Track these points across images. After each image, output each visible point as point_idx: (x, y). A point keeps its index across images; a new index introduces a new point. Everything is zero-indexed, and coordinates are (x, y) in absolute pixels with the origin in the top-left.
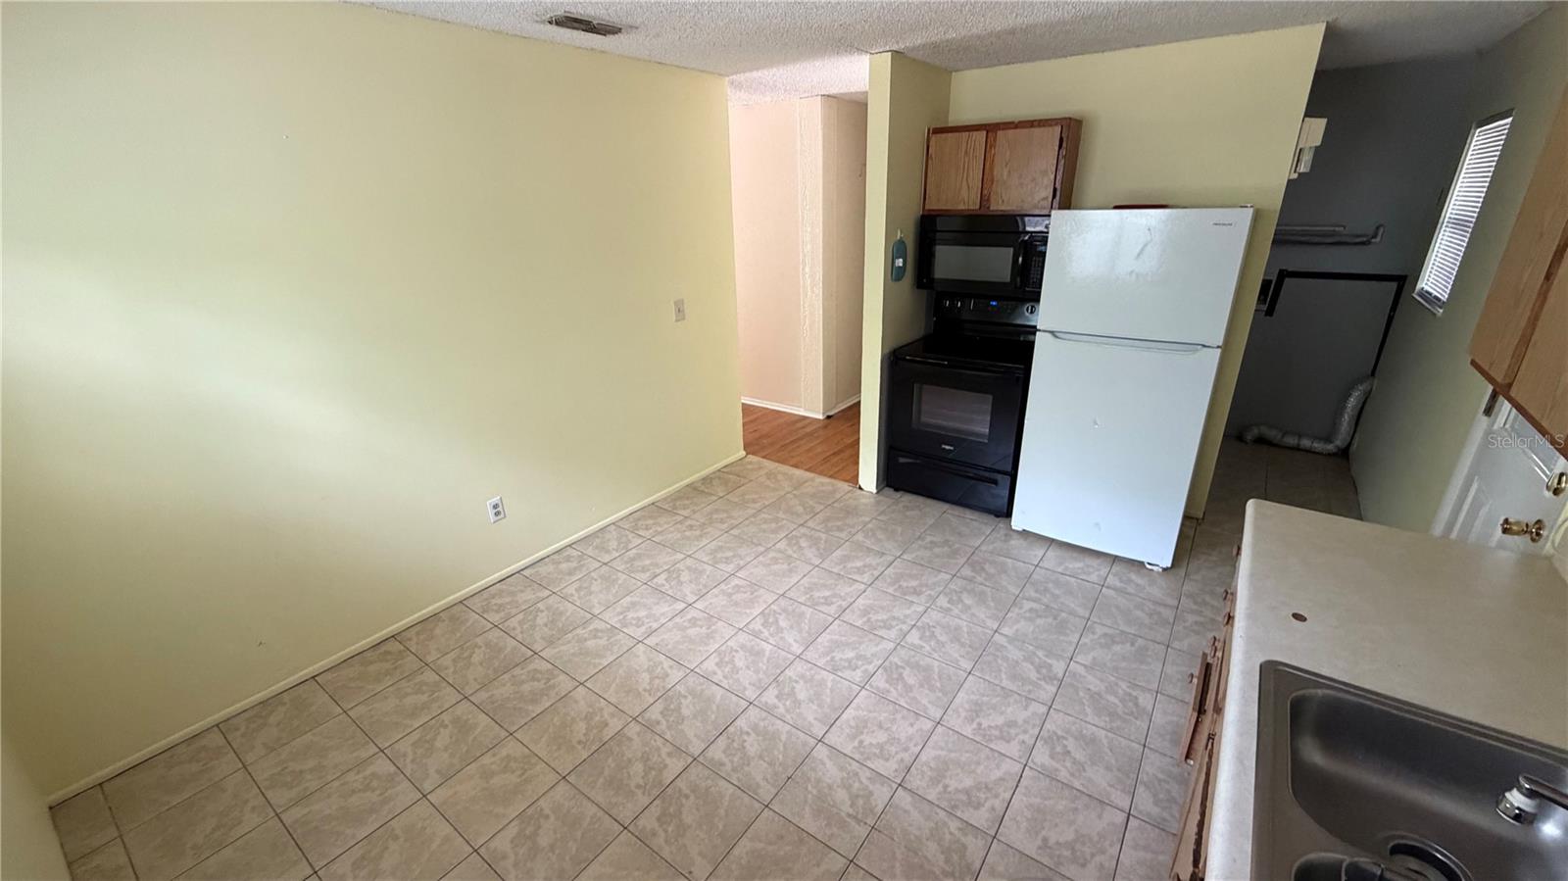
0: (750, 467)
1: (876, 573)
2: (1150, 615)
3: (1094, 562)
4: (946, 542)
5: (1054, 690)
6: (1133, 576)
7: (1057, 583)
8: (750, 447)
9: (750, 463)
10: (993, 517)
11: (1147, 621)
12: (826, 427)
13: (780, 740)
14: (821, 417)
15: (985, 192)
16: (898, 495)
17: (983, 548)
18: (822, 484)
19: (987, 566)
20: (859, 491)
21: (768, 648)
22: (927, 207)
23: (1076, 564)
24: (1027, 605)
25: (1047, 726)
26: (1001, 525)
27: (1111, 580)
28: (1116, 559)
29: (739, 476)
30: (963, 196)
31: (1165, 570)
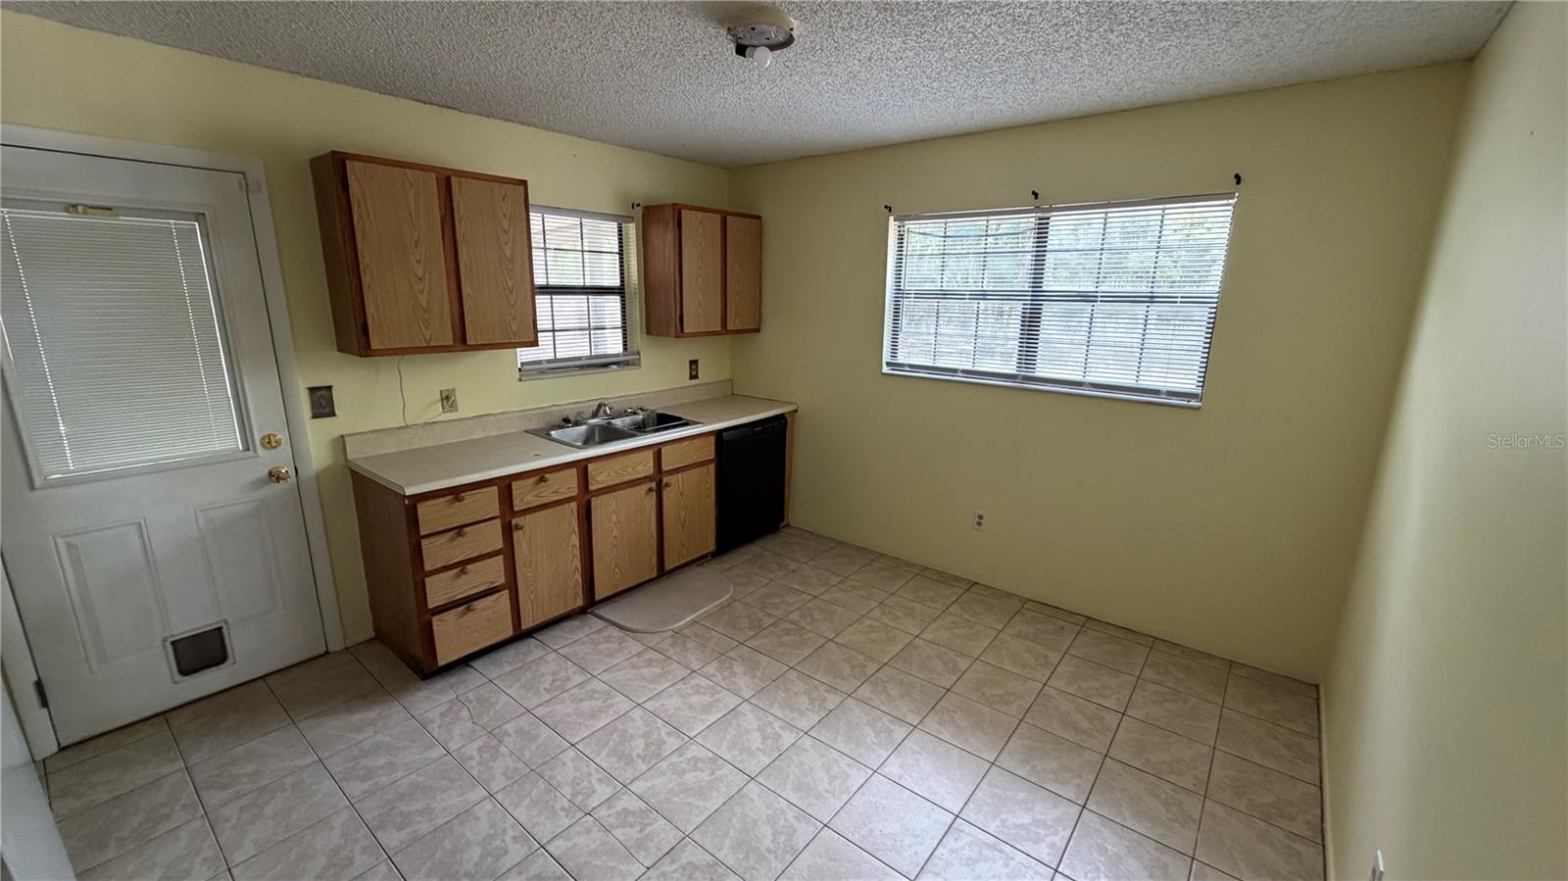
13: (779, 703)
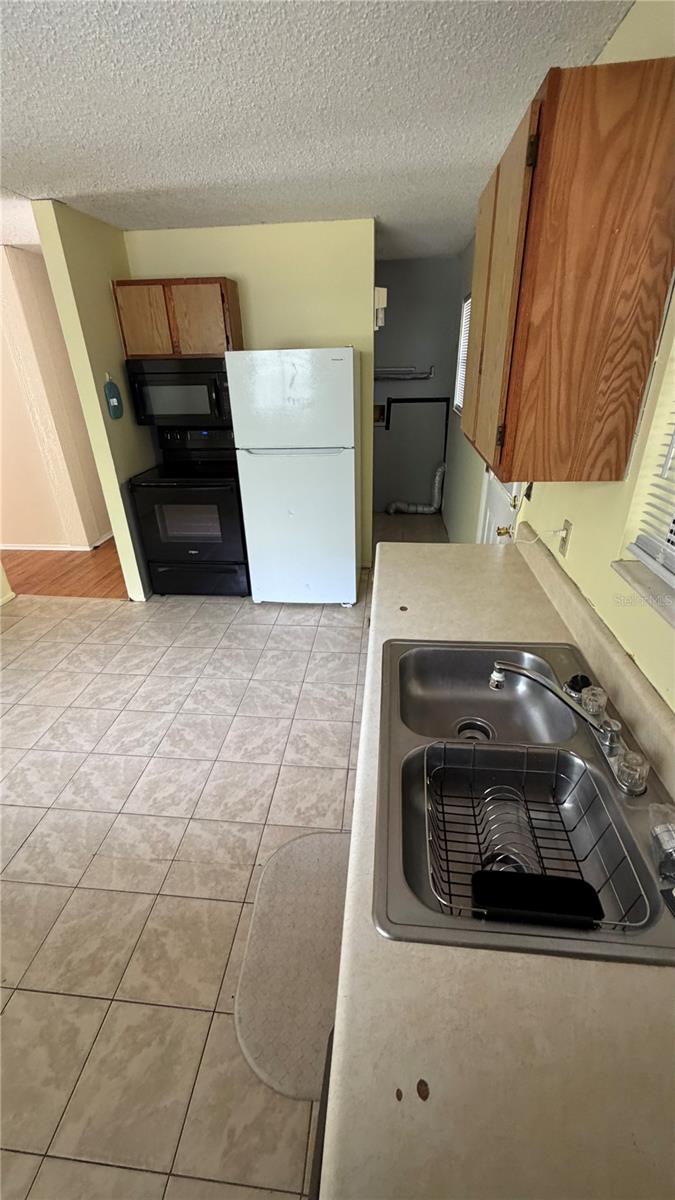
0: (20, 605)
1: (152, 664)
2: (348, 637)
3: (310, 612)
4: (207, 625)
5: (294, 707)
6: (335, 615)
7: (288, 633)
8: (17, 588)
9: (21, 602)
10: (239, 598)
11: (346, 641)
12: (93, 556)
14: (88, 549)
15: (175, 339)
16: (164, 598)
17: (235, 622)
18: (96, 604)
19: (239, 635)
20: (131, 603)
21: (59, 756)
22: (129, 353)
23: (299, 616)
24: (270, 654)
25: (292, 732)
26: (246, 602)
27: (324, 621)
28: (324, 606)
29: (11, 616)
30: (156, 343)
31: (354, 605)
